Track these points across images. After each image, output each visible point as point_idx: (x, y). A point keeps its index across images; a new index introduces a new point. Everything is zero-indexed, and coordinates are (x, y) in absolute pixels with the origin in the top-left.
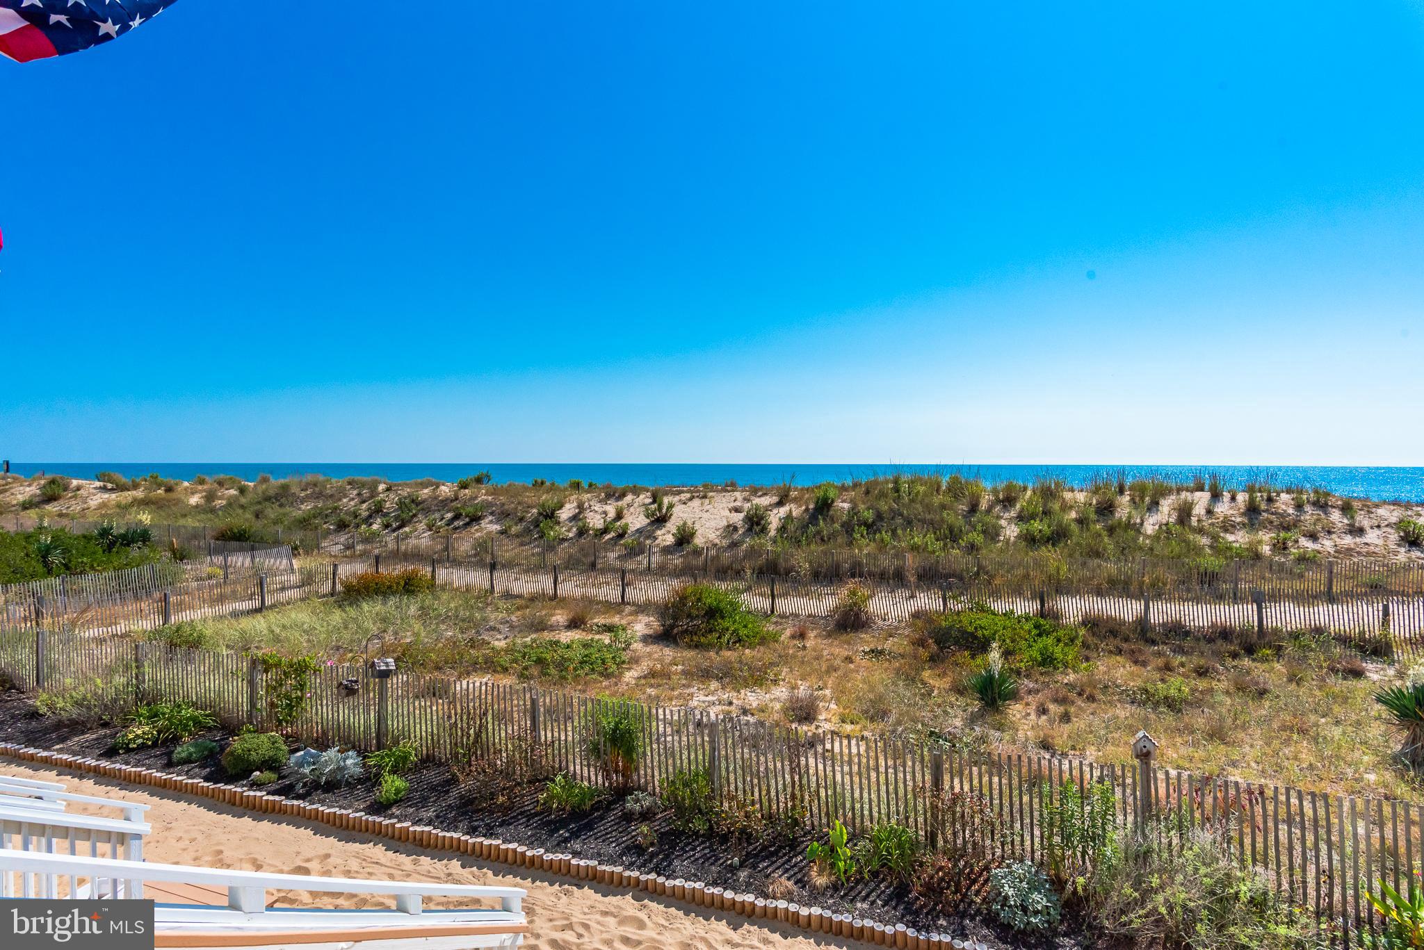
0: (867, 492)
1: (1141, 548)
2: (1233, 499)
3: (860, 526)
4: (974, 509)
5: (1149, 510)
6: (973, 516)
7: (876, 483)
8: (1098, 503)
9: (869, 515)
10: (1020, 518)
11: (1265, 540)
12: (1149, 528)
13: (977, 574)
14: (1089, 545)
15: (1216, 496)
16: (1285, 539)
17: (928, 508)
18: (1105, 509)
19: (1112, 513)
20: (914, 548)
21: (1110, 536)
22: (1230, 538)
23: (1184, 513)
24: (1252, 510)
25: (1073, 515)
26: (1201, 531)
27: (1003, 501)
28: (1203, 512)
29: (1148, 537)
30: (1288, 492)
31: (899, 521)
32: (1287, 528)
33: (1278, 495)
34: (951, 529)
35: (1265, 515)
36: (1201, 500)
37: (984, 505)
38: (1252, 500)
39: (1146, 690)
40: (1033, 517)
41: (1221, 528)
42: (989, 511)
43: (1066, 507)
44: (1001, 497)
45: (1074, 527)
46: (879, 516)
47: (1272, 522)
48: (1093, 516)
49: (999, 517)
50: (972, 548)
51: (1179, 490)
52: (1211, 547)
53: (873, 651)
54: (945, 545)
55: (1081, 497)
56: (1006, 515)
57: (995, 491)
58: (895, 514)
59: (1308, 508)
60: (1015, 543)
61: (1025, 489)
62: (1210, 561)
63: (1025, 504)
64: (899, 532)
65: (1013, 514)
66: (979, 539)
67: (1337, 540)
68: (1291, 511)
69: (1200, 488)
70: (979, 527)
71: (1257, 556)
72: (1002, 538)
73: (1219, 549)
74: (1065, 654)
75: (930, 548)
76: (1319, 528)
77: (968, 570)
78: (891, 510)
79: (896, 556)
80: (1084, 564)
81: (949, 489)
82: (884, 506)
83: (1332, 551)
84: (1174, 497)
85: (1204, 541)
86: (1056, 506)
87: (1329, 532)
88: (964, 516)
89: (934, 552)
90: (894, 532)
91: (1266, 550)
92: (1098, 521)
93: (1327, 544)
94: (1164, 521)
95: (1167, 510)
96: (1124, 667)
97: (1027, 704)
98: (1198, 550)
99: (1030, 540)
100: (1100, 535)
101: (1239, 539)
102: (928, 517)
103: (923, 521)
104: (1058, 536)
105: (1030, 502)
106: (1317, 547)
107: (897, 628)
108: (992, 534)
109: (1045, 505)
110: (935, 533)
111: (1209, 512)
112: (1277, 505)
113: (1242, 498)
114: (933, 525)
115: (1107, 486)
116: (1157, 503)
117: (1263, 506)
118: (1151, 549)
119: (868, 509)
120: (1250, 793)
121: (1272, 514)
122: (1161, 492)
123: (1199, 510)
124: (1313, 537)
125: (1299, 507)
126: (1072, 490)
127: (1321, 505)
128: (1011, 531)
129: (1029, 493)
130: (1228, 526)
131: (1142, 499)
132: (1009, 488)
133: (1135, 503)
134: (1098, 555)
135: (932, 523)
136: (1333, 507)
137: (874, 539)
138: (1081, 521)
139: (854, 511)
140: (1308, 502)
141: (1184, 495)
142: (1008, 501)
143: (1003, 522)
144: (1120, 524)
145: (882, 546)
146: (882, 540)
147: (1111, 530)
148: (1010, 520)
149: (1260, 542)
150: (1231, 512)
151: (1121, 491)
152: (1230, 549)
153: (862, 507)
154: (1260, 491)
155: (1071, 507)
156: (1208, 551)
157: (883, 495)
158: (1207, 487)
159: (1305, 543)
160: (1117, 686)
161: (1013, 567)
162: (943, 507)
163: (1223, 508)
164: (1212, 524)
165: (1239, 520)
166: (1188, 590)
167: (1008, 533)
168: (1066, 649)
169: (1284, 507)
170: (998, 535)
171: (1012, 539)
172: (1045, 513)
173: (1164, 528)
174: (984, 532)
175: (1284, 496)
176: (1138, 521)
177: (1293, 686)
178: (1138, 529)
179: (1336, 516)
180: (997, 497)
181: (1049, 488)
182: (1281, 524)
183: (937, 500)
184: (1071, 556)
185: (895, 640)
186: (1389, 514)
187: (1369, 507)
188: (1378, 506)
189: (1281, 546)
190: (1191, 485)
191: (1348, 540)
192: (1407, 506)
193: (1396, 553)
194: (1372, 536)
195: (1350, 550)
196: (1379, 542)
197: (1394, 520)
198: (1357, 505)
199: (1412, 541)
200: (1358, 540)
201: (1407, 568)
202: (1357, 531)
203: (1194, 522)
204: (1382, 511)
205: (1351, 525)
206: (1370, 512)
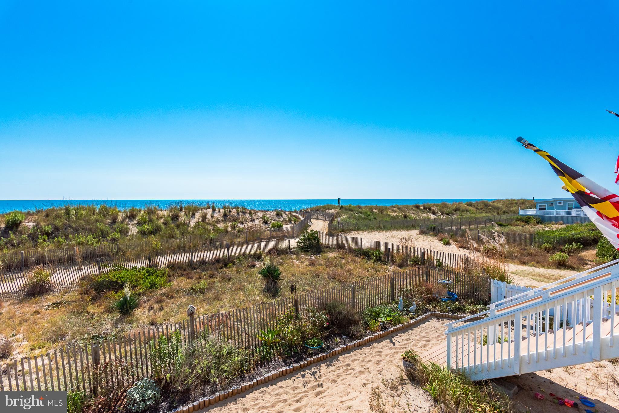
0: (47, 216)
1: (189, 233)
2: (219, 211)
3: (43, 235)
4: (114, 221)
5: (192, 217)
6: (114, 225)
7: (53, 210)
8: (173, 215)
9: (50, 229)
10: (139, 224)
11: (229, 225)
12: (192, 224)
13: (117, 252)
14: (169, 234)
15: (214, 211)
16: (235, 225)
17: (88, 222)
18: (175, 217)
19: (178, 219)
20: (80, 244)
21: (177, 229)
22: (219, 226)
23: (204, 217)
24: (225, 215)
25: (162, 221)
26: (209, 224)
27: (129, 217)
28: (210, 217)
29: (191, 228)
30: (235, 208)
31: (70, 230)
32: (235, 221)
33: (232, 210)
34: (102, 232)
35: (229, 217)
36: (210, 211)
37: (120, 219)
38: (225, 211)
39: (193, 288)
40: (144, 223)
41: (216, 222)
42: (122, 222)
43: (159, 218)
44: (129, 215)
45: (163, 226)
46: (56, 229)
47: (231, 219)
48: (170, 221)
49: (128, 224)
50: (114, 240)
51: (202, 209)
52: (213, 229)
53: (54, 304)
54: (99, 240)
55: (165, 213)
56: (132, 223)
57: (125, 212)
58: (66, 227)
59: (240, 214)
60: (136, 235)
61: (140, 211)
62: (213, 235)
63: (140, 217)
64: (70, 236)
65: (135, 222)
66: (118, 235)
67: (248, 224)
68: (236, 215)
69: (209, 208)
70: (118, 230)
71: (227, 231)
72: (130, 234)
73: (216, 230)
74: (161, 281)
75: (90, 243)
76: (243, 220)
77: (112, 252)
78: (64, 224)
79: (69, 249)
80: (167, 241)
81: (100, 213)
82: (59, 223)
83: (247, 227)
84: (200, 212)
85: (211, 227)
86: (154, 217)
87: (246, 221)
88: (109, 225)
89: (92, 244)
90: (67, 237)
91: (229, 229)
92: (173, 223)
93: (246, 225)
94: (197, 221)
95: (198, 217)
96: (184, 281)
97: (144, 308)
98: (208, 231)
99: (143, 234)
100: (173, 229)
101: (221, 226)
102: (88, 227)
103: (85, 229)
104: (155, 231)
105: (143, 216)
106: (243, 226)
107: (70, 288)
108: (124, 232)
109: (149, 218)
110: (93, 235)
111: (212, 217)
112: (232, 213)
113: (222, 211)
114: (91, 231)
115: (176, 208)
116: (194, 214)
117: (228, 214)
118: (193, 232)
119: (48, 225)
121: (231, 216)
122: (196, 210)
123: (209, 216)
124: (242, 223)
125: (238, 213)
126: (162, 210)
127: (244, 213)
128: (134, 230)
129: (142, 212)
130: (218, 222)
131: (189, 213)
132: (132, 211)
133: (186, 215)
134: (173, 237)
135: (91, 229)
136: (247, 213)
137: (53, 242)
138: (165, 223)
139: (37, 226)
141: (204, 211)
142: (132, 217)
143: (130, 227)
144: (181, 223)
145: (59, 245)
146: (59, 242)
147: (178, 226)
148: (133, 226)
149: (227, 226)
150: (219, 216)
151: (181, 210)
152: (219, 229)
153: (43, 224)
154: (227, 208)
155: (161, 218)
156: (212, 231)
157: (58, 217)
158: (211, 207)
159: (240, 225)
160: (182, 289)
161: (136, 247)
162: (97, 221)
163: (216, 215)
164: (213, 221)
165: (221, 219)
166: (206, 247)
167: (132, 231)
168: (161, 279)
169: (234, 214)
170: (128, 233)
171: (135, 234)
172: (150, 221)
173: (197, 224)
174: (120, 232)
175: (234, 210)
176: (188, 222)
177: (238, 274)
178: (188, 225)
179: (248, 216)
180: (127, 215)
181: (151, 210)
182: (233, 219)
183: (93, 218)
184: (162, 239)
185: (70, 294)
186: (260, 214)
187: (256, 212)
188: (257, 212)
189: (234, 227)
190: (206, 207)
191: (251, 224)
192: (264, 212)
193: (262, 226)
194: (257, 222)
195: (251, 226)
196: (258, 223)
197: (261, 216)
198: (253, 212)
199: (266, 222)
200: (253, 223)
201: (265, 231)
202: (253, 220)
203: (207, 221)
204: (258, 214)
205: (251, 219)
206: (256, 214)
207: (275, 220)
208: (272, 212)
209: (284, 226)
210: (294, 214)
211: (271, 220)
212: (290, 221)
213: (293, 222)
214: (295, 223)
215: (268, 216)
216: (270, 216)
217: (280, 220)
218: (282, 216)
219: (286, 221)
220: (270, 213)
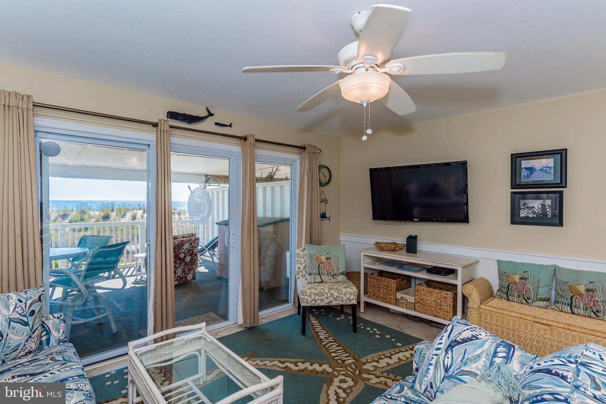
5: (122, 217)
8: (104, 215)
10: (70, 222)
18: (106, 217)
19: (109, 218)
23: (134, 217)
25: (93, 220)
27: (62, 216)
36: (141, 212)
40: (76, 221)
43: (91, 217)
44: (61, 214)
48: (101, 220)
49: (60, 223)
51: (133, 210)
55: (97, 213)
56: (64, 221)
57: (58, 212)
61: (73, 211)
63: (72, 217)
65: (67, 220)
84: (131, 212)
86: (86, 217)
92: (103, 221)
94: (127, 220)
105: (75, 215)
109: (81, 217)
116: (125, 214)
126: (94, 211)
132: (65, 211)
141: (135, 211)
142: (64, 216)
155: (93, 217)
172: (81, 220)
180: (59, 214)
181: (83, 210)
198: (182, 213)
206: (184, 214)
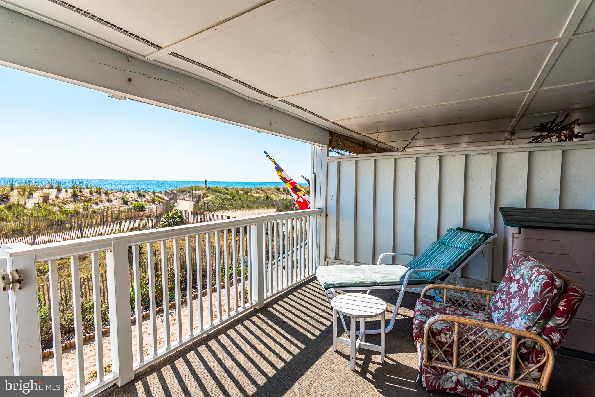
1: (26, 214)
2: (66, 191)
11: (80, 207)
12: (30, 205)
15: (59, 190)
16: (87, 205)
18: (4, 198)
22: (67, 207)
24: (74, 196)
26: (54, 205)
28: (54, 197)
29: (29, 209)
30: (87, 188)
32: (88, 202)
33: (83, 190)
35: (79, 197)
38: (74, 192)
41: (62, 203)
47: (82, 200)
51: (42, 189)
52: (59, 211)
59: (94, 194)
62: (60, 216)
67: (104, 204)
68: (89, 195)
69: (52, 188)
71: (78, 213)
73: (63, 212)
76: (98, 201)
83: (103, 208)
84: (40, 192)
85: (56, 209)
87: (102, 202)
91: (81, 210)
93: (101, 206)
94: (37, 202)
95: (37, 197)
100: (3, 211)
101: (70, 207)
106: (98, 207)
111: (57, 197)
112: (83, 193)
113: (70, 191)
115: (4, 187)
116: (32, 195)
117: (78, 194)
118: (32, 215)
120: (88, 279)
121: (82, 196)
122: (34, 189)
123: (52, 197)
124: (97, 204)
125: (91, 194)
127: (98, 193)
130: (65, 202)
134: (3, 220)
136: (102, 193)
140: (94, 192)
141: (45, 191)
144: (13, 205)
147: (9, 208)
149: (78, 208)
150: (66, 197)
152: (67, 211)
154: (77, 188)
156: (59, 213)
159: (94, 206)
163: (63, 195)
164: (59, 202)
165: (69, 199)
166: (51, 229)
169: (86, 194)
173: (37, 205)
175: (86, 190)
176: (23, 203)
178: (23, 206)
179: (103, 196)
182: (86, 200)
186: (119, 195)
187: (113, 193)
188: (115, 192)
189: (86, 209)
190: (47, 186)
191: (108, 204)
192: (124, 192)
193: (121, 207)
194: (115, 202)
195: (108, 207)
196: (117, 204)
197: (120, 197)
198: (109, 192)
199: (126, 203)
200: (111, 204)
201: (125, 212)
202: (110, 201)
203: (50, 201)
204: (117, 194)
205: (108, 199)
207: (136, 201)
208: (133, 192)
209: (146, 207)
210: (158, 195)
211: (132, 200)
212: (154, 201)
213: (156, 202)
214: (159, 203)
215: (128, 196)
216: (130, 196)
217: (142, 200)
218: (144, 196)
219: (149, 202)
220: (130, 193)
